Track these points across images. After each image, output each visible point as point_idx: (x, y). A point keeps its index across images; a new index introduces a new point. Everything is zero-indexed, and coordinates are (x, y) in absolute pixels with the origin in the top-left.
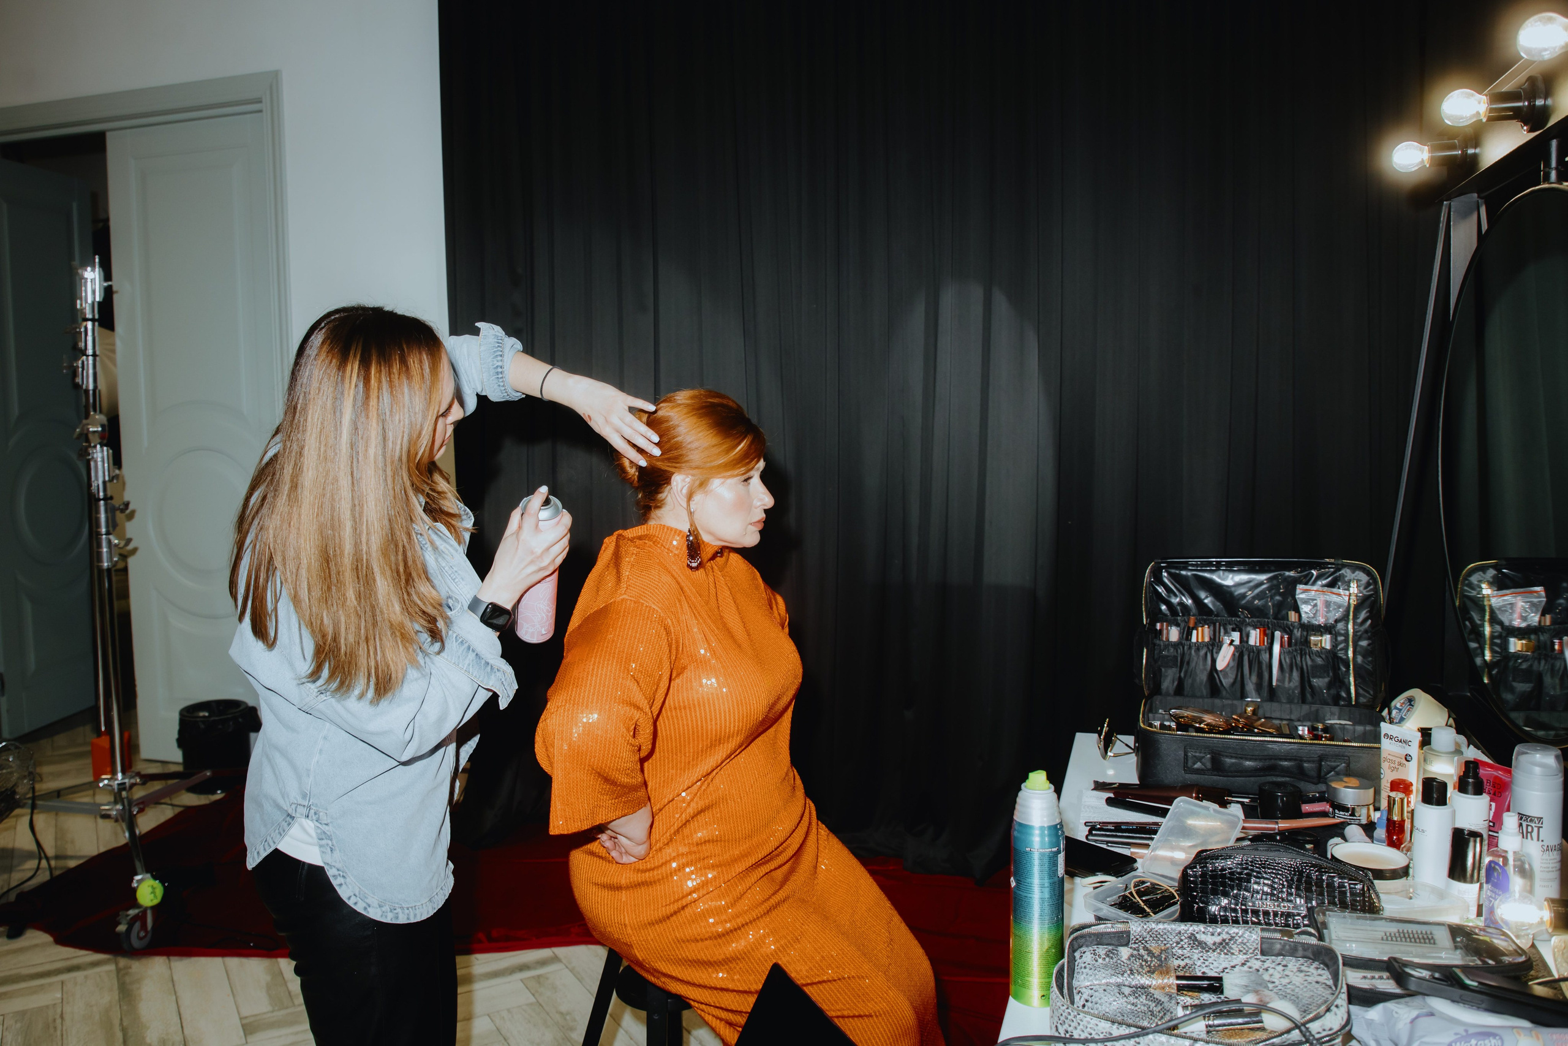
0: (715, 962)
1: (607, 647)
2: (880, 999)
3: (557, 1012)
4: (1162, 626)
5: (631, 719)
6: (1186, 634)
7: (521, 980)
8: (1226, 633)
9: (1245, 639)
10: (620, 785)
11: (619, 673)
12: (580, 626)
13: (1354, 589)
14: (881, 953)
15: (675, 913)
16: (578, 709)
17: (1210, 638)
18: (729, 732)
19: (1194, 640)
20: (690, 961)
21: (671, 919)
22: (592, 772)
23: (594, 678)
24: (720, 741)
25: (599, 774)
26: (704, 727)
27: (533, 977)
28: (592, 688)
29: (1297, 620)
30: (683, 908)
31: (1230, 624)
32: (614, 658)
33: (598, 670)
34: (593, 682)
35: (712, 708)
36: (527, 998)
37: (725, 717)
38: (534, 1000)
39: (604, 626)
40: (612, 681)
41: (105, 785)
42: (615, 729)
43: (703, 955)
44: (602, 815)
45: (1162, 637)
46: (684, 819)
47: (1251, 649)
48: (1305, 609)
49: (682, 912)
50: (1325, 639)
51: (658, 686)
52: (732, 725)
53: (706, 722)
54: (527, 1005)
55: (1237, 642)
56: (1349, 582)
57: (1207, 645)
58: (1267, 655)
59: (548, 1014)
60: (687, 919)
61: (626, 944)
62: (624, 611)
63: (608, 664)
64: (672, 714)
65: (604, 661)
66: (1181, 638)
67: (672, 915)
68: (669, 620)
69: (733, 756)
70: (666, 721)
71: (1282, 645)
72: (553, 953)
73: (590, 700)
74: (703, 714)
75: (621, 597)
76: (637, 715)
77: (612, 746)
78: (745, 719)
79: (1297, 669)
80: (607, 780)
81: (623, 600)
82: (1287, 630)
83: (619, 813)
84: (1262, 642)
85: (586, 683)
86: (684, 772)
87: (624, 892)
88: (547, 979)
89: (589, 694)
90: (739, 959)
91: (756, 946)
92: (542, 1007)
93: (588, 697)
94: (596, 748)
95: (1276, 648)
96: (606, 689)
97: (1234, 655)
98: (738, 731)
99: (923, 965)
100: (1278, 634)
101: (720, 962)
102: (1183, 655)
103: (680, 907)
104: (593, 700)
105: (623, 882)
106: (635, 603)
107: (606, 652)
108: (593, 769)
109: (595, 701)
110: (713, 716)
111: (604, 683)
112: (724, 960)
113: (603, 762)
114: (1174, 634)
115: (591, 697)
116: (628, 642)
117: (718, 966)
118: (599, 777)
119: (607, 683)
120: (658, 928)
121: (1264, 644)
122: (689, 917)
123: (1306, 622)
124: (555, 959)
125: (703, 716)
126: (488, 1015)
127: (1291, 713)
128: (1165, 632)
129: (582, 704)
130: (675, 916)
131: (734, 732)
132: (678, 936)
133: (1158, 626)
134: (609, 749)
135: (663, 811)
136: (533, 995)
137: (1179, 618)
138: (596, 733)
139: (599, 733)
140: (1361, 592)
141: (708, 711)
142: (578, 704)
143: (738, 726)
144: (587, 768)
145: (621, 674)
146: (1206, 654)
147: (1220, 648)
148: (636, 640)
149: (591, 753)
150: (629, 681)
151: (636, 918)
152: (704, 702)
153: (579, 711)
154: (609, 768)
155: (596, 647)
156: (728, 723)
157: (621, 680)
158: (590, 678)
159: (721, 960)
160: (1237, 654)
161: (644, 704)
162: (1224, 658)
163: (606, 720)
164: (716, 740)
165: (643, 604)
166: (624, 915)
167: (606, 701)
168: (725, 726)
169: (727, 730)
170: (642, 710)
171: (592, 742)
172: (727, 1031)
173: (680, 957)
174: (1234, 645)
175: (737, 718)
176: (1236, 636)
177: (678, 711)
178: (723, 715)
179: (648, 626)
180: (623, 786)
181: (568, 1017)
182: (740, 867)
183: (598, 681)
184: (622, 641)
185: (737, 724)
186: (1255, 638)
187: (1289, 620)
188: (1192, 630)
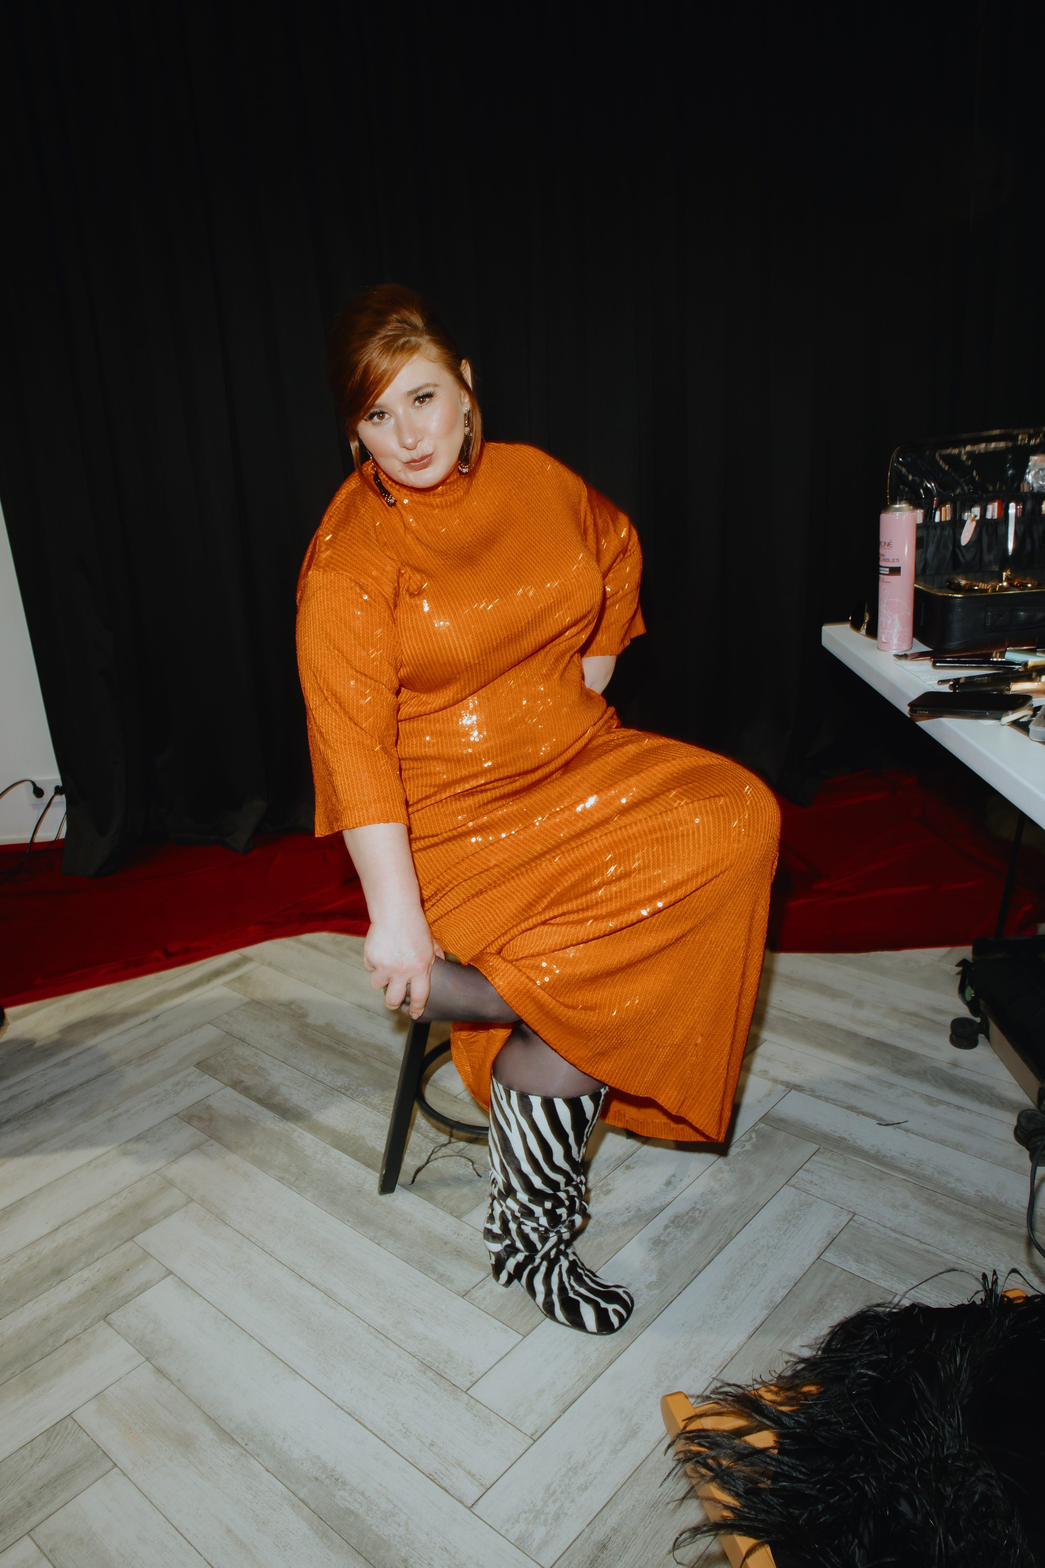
3: (279, 1005)
6: (930, 516)
7: (223, 985)
8: (965, 509)
9: (983, 514)
17: (952, 516)
19: (937, 519)
27: (234, 980)
29: (1028, 490)
31: (968, 501)
38: (250, 1000)
47: (990, 522)
55: (978, 517)
57: (950, 522)
58: (1004, 525)
59: (270, 1009)
71: (1017, 514)
72: (241, 954)
82: (1019, 499)
84: (999, 513)
92: (261, 1003)
95: (1012, 520)
97: (976, 529)
100: (1012, 504)
102: (928, 535)
114: (922, 515)
121: (1001, 517)
123: (1035, 490)
124: (245, 960)
126: (209, 1023)
136: (244, 995)
147: (963, 523)
160: (980, 528)
162: (968, 534)
174: (975, 520)
176: (976, 511)
181: (293, 1007)
186: (993, 511)
187: (1022, 491)
188: (936, 510)
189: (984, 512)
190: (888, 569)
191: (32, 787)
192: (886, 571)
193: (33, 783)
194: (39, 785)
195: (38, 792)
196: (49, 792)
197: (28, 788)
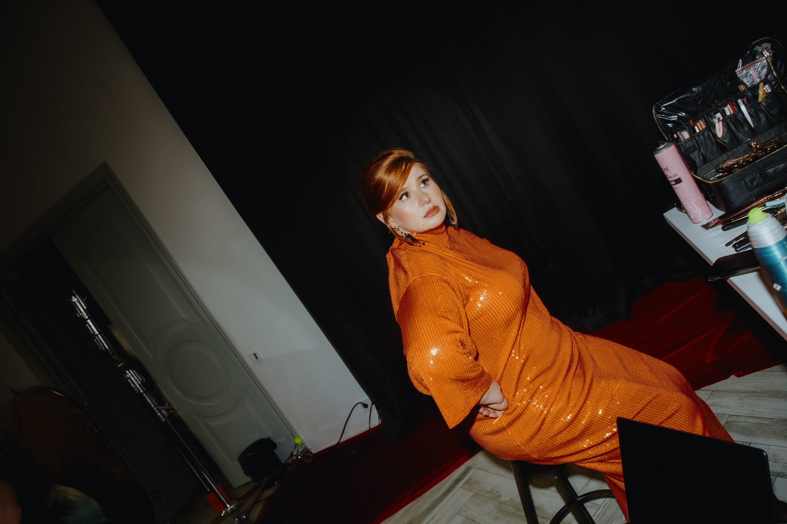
0: (577, 436)
1: (420, 310)
2: (672, 403)
3: (487, 493)
4: (677, 135)
5: (456, 340)
6: (692, 131)
7: (461, 487)
8: (712, 118)
9: (724, 114)
10: (472, 379)
11: (435, 319)
12: (400, 308)
13: (766, 54)
14: (652, 378)
15: (542, 424)
16: (424, 352)
17: (705, 125)
18: (513, 314)
19: (698, 131)
20: (564, 444)
21: (541, 428)
22: (452, 381)
23: (423, 330)
24: (510, 321)
25: (457, 380)
26: (498, 319)
27: (465, 483)
28: (425, 336)
29: (745, 88)
30: (544, 419)
31: (712, 112)
32: (427, 313)
33: (422, 325)
34: (423, 332)
35: (496, 307)
36: (470, 494)
37: (506, 307)
38: (474, 493)
39: (412, 300)
40: (433, 326)
41: (224, 514)
42: (451, 350)
43: (569, 437)
44: (472, 401)
45: (680, 139)
46: (517, 373)
47: (730, 117)
48: (745, 80)
49: (545, 422)
50: (766, 88)
51: (460, 314)
52: (512, 309)
53: (497, 316)
54: (471, 498)
55: (721, 118)
56: (761, 53)
57: (706, 129)
58: (741, 115)
59: (483, 496)
60: (550, 424)
61: (525, 455)
62: (418, 286)
63: (426, 319)
64: (476, 323)
65: (422, 318)
66: (690, 135)
67: (541, 427)
68: (445, 276)
69: (522, 325)
70: (476, 328)
71: (745, 105)
72: (466, 466)
73: (428, 343)
74: (493, 313)
75: (412, 280)
76: (458, 336)
77: (455, 361)
78: (516, 302)
79: (760, 112)
80: (463, 381)
81: (414, 280)
82: (742, 96)
83: (481, 394)
84: (733, 110)
85: (420, 335)
86: (501, 349)
87: (508, 430)
88: (471, 479)
89: (425, 340)
90: (589, 427)
91: (593, 415)
92: (479, 494)
93: (426, 342)
94: (447, 367)
95: (743, 108)
96: (432, 332)
97: (723, 125)
98: (516, 310)
99: (673, 370)
100: (740, 101)
101: (580, 435)
102: (697, 142)
103: (542, 419)
104: (429, 343)
105: (504, 425)
106: (421, 278)
107: (421, 312)
108: (452, 379)
109: (430, 342)
110: (499, 311)
111: (430, 329)
112: (581, 433)
113: (455, 372)
114: (686, 135)
115: (427, 341)
116: (429, 300)
117: (580, 437)
118: (458, 382)
119: (431, 329)
120: (537, 438)
121: (736, 111)
122: (550, 422)
123: (750, 86)
124: (469, 469)
125: (494, 314)
126: (457, 513)
127: (770, 135)
128: (681, 137)
129: (425, 348)
130: (543, 426)
131: (515, 312)
132: (550, 435)
133: (675, 136)
134: (454, 363)
135: (504, 376)
136: (471, 491)
137: (683, 125)
138: (441, 359)
139: (443, 358)
140: (771, 53)
141: (494, 310)
142: (422, 349)
143: (515, 307)
144: (449, 381)
145: (436, 319)
146: (708, 134)
147: (715, 127)
148: (434, 297)
149: (446, 372)
150: (442, 321)
151: (522, 439)
152: (489, 307)
153: (425, 353)
154: (461, 373)
155: (414, 313)
156: (509, 309)
157: (437, 322)
158: (420, 331)
159: (580, 434)
160: (725, 124)
161: (458, 328)
162: (719, 130)
163: (443, 349)
164: (508, 322)
165: (426, 276)
166: (515, 441)
167: (436, 338)
168: (509, 312)
169: (511, 313)
170: (459, 332)
171: (443, 365)
172: (602, 465)
173: (558, 445)
174: (720, 121)
175: (512, 304)
176: (719, 115)
177: (479, 319)
178: (503, 307)
179: (435, 286)
180: (474, 379)
181: (493, 492)
182: (560, 380)
183: (426, 331)
184: (426, 302)
185: (513, 307)
186: (729, 110)
187: (741, 90)
188: (694, 126)
189: (723, 113)
190: (674, 182)
191: (362, 405)
192: (673, 183)
193: (361, 403)
194: (364, 403)
195: (365, 406)
196: (370, 405)
197: (360, 406)
